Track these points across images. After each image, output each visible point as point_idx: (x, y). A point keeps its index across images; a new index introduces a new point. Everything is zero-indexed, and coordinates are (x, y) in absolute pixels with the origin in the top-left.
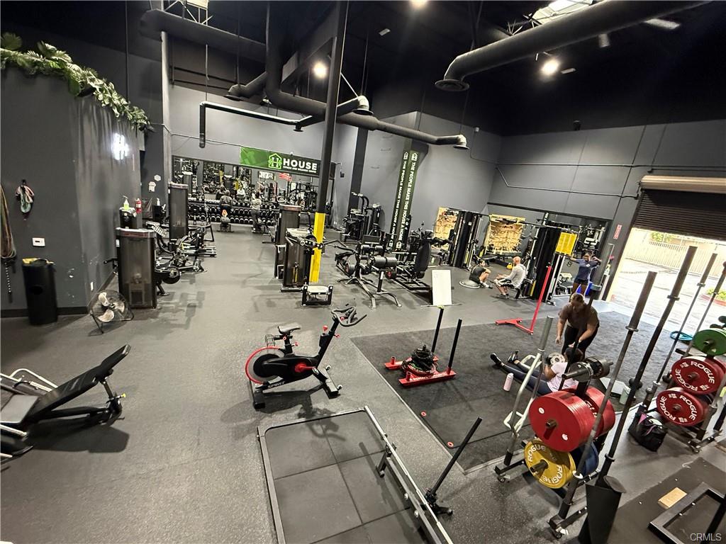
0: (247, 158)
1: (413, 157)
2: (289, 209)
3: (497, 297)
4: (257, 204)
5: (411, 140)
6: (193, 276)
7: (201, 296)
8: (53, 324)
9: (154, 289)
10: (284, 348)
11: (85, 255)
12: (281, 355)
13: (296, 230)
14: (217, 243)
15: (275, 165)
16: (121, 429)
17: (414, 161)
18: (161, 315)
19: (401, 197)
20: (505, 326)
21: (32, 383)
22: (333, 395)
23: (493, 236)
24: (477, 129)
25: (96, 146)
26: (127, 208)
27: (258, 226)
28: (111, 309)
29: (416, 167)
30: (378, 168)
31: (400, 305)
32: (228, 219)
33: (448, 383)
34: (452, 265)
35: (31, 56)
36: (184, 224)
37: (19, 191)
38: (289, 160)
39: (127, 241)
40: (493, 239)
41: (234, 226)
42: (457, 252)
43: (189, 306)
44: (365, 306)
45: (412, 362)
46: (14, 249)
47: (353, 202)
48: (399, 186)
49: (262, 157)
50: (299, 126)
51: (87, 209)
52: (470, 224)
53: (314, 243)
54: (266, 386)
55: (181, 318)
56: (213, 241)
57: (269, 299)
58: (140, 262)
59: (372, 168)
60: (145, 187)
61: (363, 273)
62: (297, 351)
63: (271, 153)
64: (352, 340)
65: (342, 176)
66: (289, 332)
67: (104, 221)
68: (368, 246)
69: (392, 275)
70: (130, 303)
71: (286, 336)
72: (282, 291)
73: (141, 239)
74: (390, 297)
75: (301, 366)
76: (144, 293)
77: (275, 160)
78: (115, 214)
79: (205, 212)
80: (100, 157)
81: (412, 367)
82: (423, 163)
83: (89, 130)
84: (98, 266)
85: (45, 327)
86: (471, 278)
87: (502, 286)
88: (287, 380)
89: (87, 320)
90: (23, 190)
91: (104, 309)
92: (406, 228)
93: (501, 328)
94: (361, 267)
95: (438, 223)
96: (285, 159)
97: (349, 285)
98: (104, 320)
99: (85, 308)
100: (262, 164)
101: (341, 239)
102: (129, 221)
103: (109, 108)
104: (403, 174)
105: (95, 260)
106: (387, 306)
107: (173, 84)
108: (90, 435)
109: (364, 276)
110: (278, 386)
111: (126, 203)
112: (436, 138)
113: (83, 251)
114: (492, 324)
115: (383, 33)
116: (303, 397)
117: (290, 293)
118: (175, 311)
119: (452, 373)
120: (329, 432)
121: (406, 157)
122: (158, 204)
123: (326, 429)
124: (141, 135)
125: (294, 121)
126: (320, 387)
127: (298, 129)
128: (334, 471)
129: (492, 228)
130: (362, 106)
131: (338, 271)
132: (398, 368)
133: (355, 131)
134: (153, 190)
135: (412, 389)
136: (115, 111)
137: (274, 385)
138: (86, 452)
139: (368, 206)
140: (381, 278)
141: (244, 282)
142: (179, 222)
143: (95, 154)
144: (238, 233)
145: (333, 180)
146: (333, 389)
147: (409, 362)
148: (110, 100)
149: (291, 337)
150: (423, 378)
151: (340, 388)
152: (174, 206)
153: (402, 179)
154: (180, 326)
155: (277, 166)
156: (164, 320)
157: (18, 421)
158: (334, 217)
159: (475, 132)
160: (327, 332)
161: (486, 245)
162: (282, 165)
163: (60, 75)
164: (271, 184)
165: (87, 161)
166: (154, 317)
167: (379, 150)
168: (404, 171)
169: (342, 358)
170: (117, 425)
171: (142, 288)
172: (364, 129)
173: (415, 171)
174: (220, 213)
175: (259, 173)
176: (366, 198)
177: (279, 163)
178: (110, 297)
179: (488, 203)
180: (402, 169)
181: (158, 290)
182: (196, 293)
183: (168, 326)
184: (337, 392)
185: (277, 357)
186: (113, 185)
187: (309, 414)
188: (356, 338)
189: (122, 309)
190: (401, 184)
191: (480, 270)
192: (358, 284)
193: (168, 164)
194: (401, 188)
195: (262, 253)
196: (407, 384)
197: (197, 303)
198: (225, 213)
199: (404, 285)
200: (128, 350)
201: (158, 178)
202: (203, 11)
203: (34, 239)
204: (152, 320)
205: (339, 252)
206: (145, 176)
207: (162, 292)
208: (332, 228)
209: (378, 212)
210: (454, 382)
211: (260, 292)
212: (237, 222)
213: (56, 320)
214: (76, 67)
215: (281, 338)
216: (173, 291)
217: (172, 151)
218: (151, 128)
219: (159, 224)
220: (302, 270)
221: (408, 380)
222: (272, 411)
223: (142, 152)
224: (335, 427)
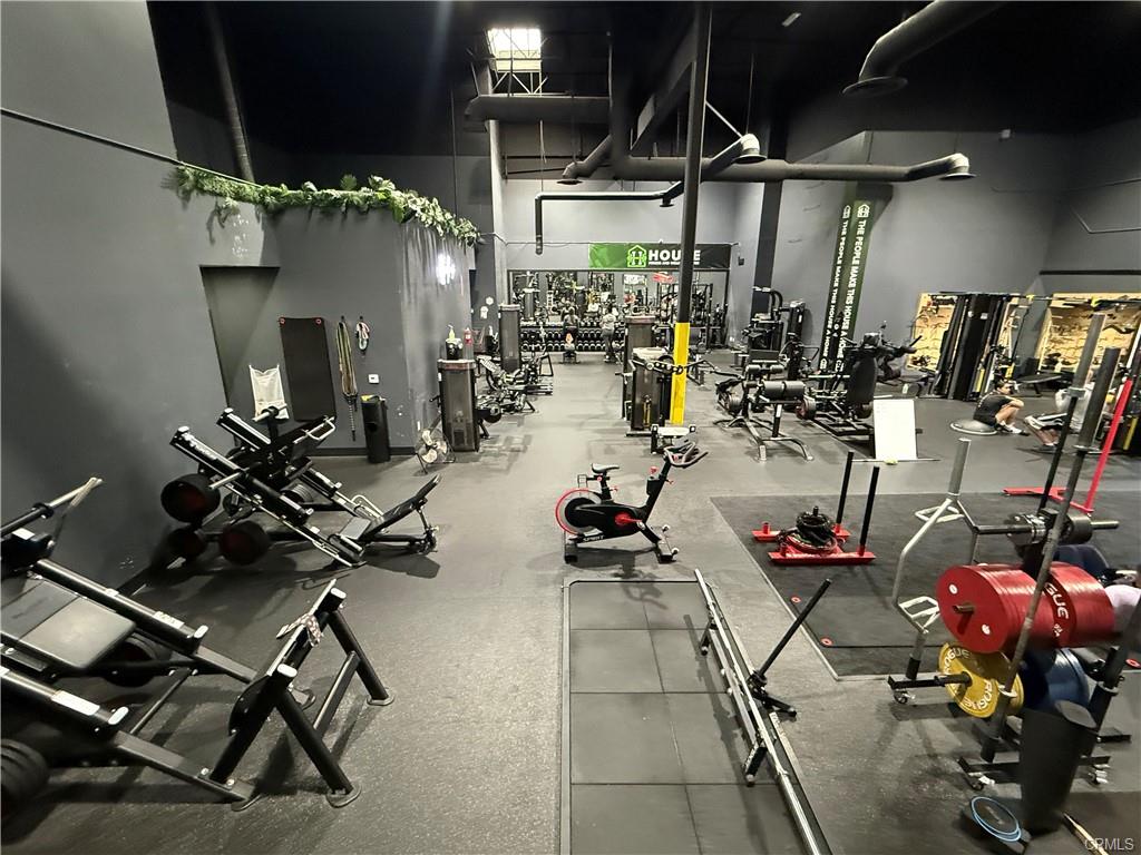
0: (597, 258)
1: (860, 211)
2: (639, 321)
3: (1032, 451)
4: (609, 322)
5: (856, 183)
6: (522, 418)
7: (527, 440)
8: (386, 463)
9: (476, 431)
10: (600, 492)
11: (412, 391)
12: (597, 501)
13: (645, 350)
14: (556, 376)
15: (637, 261)
16: (433, 559)
17: (862, 219)
18: (482, 459)
19: (840, 284)
20: (1027, 499)
21: (367, 509)
22: (666, 560)
23: (1059, 337)
24: (1006, 134)
25: (421, 272)
26: (453, 340)
27: (611, 352)
28: (435, 449)
29: (868, 229)
30: (799, 241)
31: (810, 458)
32: (573, 345)
33: (857, 569)
34: (946, 397)
35: (364, 192)
36: (517, 356)
37: (358, 328)
38: (657, 252)
39: (448, 374)
40: (1060, 342)
41: (582, 356)
42: (957, 371)
43: (513, 450)
44: (749, 457)
45: (795, 531)
46: (355, 387)
47: (760, 303)
48: (835, 265)
49: (619, 252)
50: (667, 199)
51: (413, 341)
52: (984, 317)
53: (669, 366)
54: (581, 538)
55: (503, 462)
56: (552, 375)
57: (609, 445)
58: (461, 400)
59: (790, 242)
60: (475, 316)
61: (754, 411)
62: (616, 498)
63: (630, 246)
64: (712, 499)
65: (741, 263)
66: (605, 472)
67: (430, 355)
68: (758, 366)
69: (807, 412)
70: (453, 444)
71: (602, 476)
72: (628, 435)
73: (461, 371)
74: (795, 447)
75: (623, 517)
76: (465, 434)
77: (637, 255)
78: (442, 347)
79: (541, 340)
80: (425, 285)
81: (795, 539)
82: (880, 219)
83: (413, 256)
84: (424, 405)
85: (380, 466)
86: (977, 418)
87: (1043, 429)
88: (607, 534)
89: (414, 461)
90: (361, 326)
91: (428, 448)
92: (835, 335)
93: (1013, 502)
94: (749, 400)
95: (918, 322)
96: (651, 251)
97: (731, 429)
98: (428, 461)
99: (413, 448)
100: (617, 264)
101: (736, 363)
102: (455, 354)
103: (433, 228)
104: (842, 244)
105: (422, 397)
106: (787, 460)
107: (506, 178)
108: (408, 561)
109: (756, 414)
110: (595, 540)
111: (452, 333)
112: (906, 169)
113: (410, 386)
114: (995, 494)
115: (787, 23)
116: (626, 558)
117: (637, 439)
118: (496, 455)
119: (867, 555)
120: (648, 597)
121: (847, 214)
122: (491, 334)
123: (646, 593)
124: (471, 250)
125: (658, 193)
126: (651, 550)
127: (666, 204)
128: (644, 636)
129: (1055, 321)
130: (747, 151)
131: (718, 409)
132: (774, 540)
133: (758, 191)
134: (485, 317)
135: (788, 569)
136: (439, 229)
137: (590, 539)
138: (404, 574)
139: (781, 305)
140: (778, 415)
141: (581, 424)
142: (510, 354)
143: (420, 282)
144: (585, 363)
145: (728, 271)
146: (667, 553)
147: (792, 532)
148: (434, 219)
149: (608, 478)
150: (813, 556)
151: (676, 552)
152: (506, 334)
153: (841, 254)
154: (499, 471)
155: (640, 263)
156: (485, 464)
157: (356, 538)
158: (730, 331)
159: (1001, 140)
160: (656, 477)
161: (1041, 355)
162: (648, 261)
163: (386, 205)
164: (640, 291)
165: (412, 290)
166: (476, 460)
167: (800, 210)
168: (844, 239)
169: (692, 520)
170: (431, 556)
171: (463, 428)
172: (774, 183)
173: (866, 236)
174: (564, 338)
175: (623, 278)
176: (778, 294)
177: (642, 258)
178: (434, 439)
179: (1043, 273)
180: (840, 236)
181: (482, 432)
182: (522, 436)
183: (488, 470)
184: (671, 557)
185: (593, 503)
186: (439, 314)
187: (628, 575)
188: (717, 499)
189: (445, 449)
190: (839, 262)
191: (997, 400)
192: (746, 428)
193: (502, 281)
194: (839, 268)
195: (611, 389)
196: (780, 559)
197: (522, 447)
198: (569, 338)
199: (829, 430)
200: (439, 480)
201: (490, 301)
202: (536, 75)
203: (370, 376)
204: (473, 464)
205: (720, 380)
206: (476, 300)
207: (485, 435)
208: (727, 347)
209: (799, 314)
210: (869, 568)
211: (599, 436)
212: (587, 349)
213: (389, 460)
214: (399, 193)
215: (595, 478)
216: (496, 434)
217: (507, 265)
218: (481, 240)
219: (490, 358)
220: (656, 406)
221: (784, 555)
222: (583, 566)
223: (472, 273)
224: (657, 593)
